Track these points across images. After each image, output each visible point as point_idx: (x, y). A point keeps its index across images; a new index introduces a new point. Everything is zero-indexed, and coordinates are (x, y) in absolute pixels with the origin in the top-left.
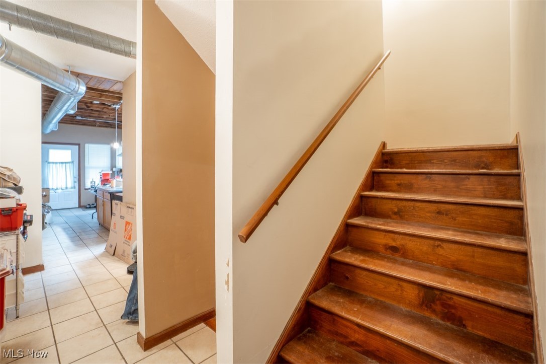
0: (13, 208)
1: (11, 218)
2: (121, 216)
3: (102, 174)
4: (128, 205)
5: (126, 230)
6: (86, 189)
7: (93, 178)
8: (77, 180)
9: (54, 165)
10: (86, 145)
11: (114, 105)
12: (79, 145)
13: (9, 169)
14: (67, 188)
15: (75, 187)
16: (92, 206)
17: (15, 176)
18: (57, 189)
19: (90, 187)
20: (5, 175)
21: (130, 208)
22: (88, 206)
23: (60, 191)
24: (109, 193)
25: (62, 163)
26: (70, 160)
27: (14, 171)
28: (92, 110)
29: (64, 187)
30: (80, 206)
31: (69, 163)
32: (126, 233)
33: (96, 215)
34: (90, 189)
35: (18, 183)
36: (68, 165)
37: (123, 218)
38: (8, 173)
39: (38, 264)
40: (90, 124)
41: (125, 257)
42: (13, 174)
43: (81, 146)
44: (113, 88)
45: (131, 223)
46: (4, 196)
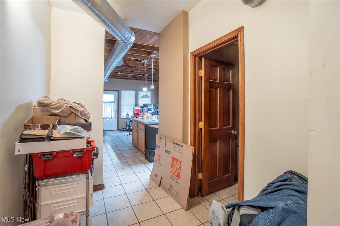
0: (84, 149)
1: (81, 160)
2: (166, 151)
3: (135, 110)
4: (175, 142)
5: (172, 166)
6: (121, 119)
7: (128, 112)
8: (117, 113)
9: (105, 103)
10: (122, 91)
11: (144, 60)
12: (118, 91)
13: (81, 104)
14: (111, 118)
15: (115, 117)
16: (125, 129)
17: (86, 112)
18: (106, 118)
19: (126, 118)
20: (79, 111)
21: (177, 144)
22: (123, 130)
23: (108, 119)
24: (144, 124)
25: (109, 102)
26: (113, 100)
27: (85, 107)
28: (128, 66)
29: (110, 117)
30: (118, 129)
31: (113, 102)
32: (174, 169)
33: (130, 137)
34: (126, 119)
35: (88, 119)
36: (112, 103)
37: (168, 152)
38: (81, 109)
39: (100, 184)
40: (124, 77)
41: (173, 193)
42: (85, 111)
43: (119, 91)
44: (149, 42)
45: (180, 160)
46: (76, 136)
